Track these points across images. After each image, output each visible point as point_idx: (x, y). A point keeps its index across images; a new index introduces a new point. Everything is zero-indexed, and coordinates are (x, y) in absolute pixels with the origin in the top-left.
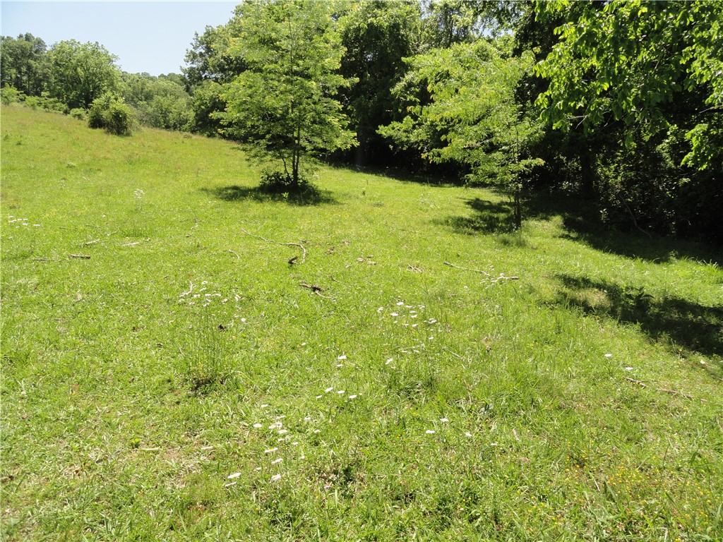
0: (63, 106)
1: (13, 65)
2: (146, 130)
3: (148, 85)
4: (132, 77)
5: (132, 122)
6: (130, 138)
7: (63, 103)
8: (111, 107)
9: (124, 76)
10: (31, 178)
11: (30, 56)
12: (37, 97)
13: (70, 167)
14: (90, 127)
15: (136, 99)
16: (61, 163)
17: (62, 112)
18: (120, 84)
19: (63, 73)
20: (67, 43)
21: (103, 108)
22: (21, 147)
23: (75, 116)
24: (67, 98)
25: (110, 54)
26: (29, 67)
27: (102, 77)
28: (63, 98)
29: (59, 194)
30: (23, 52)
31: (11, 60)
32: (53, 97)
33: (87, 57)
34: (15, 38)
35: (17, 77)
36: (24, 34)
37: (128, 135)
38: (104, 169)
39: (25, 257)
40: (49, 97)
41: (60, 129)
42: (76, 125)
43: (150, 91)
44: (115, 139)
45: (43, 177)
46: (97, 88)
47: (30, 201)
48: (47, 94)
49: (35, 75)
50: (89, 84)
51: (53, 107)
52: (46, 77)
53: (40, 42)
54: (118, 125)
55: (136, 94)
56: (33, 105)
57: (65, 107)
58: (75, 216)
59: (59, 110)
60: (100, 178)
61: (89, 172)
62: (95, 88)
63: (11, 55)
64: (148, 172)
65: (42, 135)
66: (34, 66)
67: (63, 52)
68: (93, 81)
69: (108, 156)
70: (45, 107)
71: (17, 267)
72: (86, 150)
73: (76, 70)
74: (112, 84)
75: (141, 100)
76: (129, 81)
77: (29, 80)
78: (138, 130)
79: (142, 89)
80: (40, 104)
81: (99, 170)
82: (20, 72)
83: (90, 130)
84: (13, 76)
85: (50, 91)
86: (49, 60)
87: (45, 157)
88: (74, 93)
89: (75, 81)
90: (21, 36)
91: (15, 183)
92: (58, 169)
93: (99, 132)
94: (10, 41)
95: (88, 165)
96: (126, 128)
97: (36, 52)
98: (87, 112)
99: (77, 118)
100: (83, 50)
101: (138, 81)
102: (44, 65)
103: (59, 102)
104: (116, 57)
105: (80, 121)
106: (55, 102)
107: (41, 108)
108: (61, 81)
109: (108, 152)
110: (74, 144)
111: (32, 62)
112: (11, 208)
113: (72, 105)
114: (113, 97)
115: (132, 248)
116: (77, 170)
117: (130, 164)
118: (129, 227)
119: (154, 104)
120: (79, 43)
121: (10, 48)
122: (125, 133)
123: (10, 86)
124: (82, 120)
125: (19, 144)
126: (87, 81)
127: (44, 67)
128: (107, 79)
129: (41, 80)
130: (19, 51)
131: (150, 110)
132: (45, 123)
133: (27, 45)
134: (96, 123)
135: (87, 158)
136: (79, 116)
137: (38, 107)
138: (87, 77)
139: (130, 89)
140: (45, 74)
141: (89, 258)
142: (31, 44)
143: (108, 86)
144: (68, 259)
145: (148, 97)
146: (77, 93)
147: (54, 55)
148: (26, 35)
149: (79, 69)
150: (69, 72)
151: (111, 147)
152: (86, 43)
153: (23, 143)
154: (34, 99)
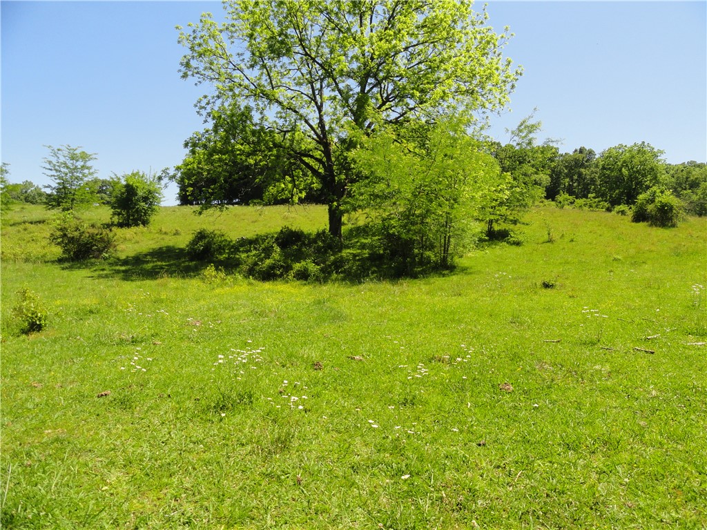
0: (606, 204)
1: (567, 175)
2: (694, 220)
3: (694, 173)
4: (676, 168)
5: (678, 213)
6: (676, 229)
7: (606, 201)
8: (656, 201)
9: (668, 169)
10: (583, 271)
11: (582, 165)
12: (584, 199)
13: (615, 259)
14: (633, 221)
15: (679, 189)
16: (607, 256)
17: (604, 210)
18: (664, 177)
19: (609, 175)
20: (615, 148)
21: (647, 202)
22: (574, 243)
23: (618, 212)
24: (611, 197)
25: (655, 150)
26: (580, 175)
27: (645, 173)
28: (607, 197)
29: (609, 286)
30: (576, 163)
31: (566, 171)
32: (598, 197)
33: (633, 157)
34: (571, 153)
35: (569, 185)
36: (578, 148)
37: (673, 226)
38: (649, 262)
39: (593, 344)
40: (594, 198)
41: (605, 226)
42: (620, 220)
43: (696, 179)
44: (659, 231)
45: (592, 269)
46: (640, 183)
47: (584, 291)
48: (593, 195)
49: (584, 181)
50: (632, 182)
51: (597, 206)
52: (593, 181)
53: (591, 153)
54: (663, 217)
55: (680, 184)
56: (581, 206)
57: (607, 205)
58: (629, 308)
59: (602, 208)
60: (646, 271)
61: (634, 264)
62: (637, 184)
63: (566, 167)
64: (698, 264)
65: (591, 232)
66: (584, 173)
67: (611, 157)
68: (637, 178)
69: (653, 248)
70: (591, 206)
71: (588, 353)
72: (630, 243)
73: (620, 170)
74: (655, 178)
75: (685, 189)
76: (672, 172)
77: (579, 186)
78: (684, 220)
79: (687, 178)
80: (585, 205)
81: (643, 262)
82: (572, 180)
83: (633, 224)
84: (567, 184)
85: (596, 193)
86: (597, 166)
87: (593, 251)
88: (617, 191)
89: (619, 180)
90: (576, 151)
91: (570, 274)
92: (605, 262)
93: (642, 225)
94: (567, 157)
95: (632, 257)
96: (672, 219)
97: (586, 162)
98: (631, 208)
99: (620, 214)
100: (630, 151)
101: (682, 171)
102: (592, 171)
103: (602, 201)
104: (662, 152)
105: (623, 217)
106: (599, 202)
107: (586, 208)
108: (606, 182)
109: (653, 244)
110: (619, 239)
111: (582, 170)
112: (570, 297)
113: (615, 202)
114: (659, 191)
115: (699, 349)
116: (622, 263)
117: (677, 256)
118: (690, 325)
119: (699, 192)
120: (626, 146)
121: (566, 162)
122: (669, 225)
123: (564, 192)
124: (625, 215)
125: (572, 241)
126: (631, 178)
127: (592, 172)
128: (650, 174)
129: (588, 184)
130: (573, 163)
131: (695, 198)
132: (593, 221)
133: (580, 156)
134: (640, 217)
135: (632, 251)
136: (623, 213)
137: (584, 208)
138: (631, 175)
139: (673, 180)
140: (592, 179)
141: (652, 353)
142: (583, 155)
143: (651, 180)
144: (632, 351)
145: (694, 185)
146: (620, 191)
147: (602, 161)
148: (580, 149)
149: (623, 169)
150: (614, 174)
151: (655, 239)
152: (633, 144)
153: (575, 239)
154: (581, 201)
